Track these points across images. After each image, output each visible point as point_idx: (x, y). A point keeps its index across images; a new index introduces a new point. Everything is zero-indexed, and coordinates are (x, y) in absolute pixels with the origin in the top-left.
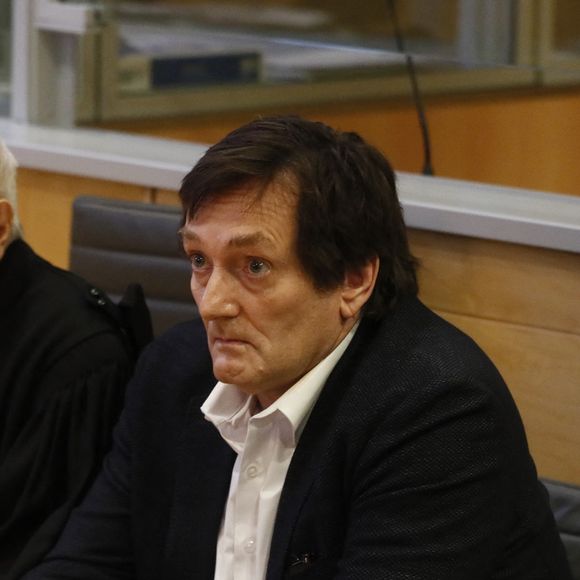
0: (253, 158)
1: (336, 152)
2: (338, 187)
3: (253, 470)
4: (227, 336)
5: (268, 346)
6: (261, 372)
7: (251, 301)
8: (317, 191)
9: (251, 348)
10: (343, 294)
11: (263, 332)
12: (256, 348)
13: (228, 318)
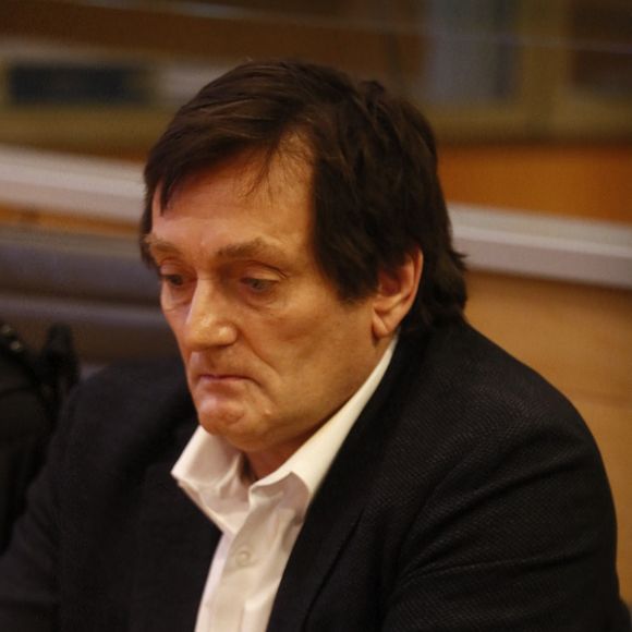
0: (250, 117)
1: (361, 103)
2: (367, 153)
3: (244, 556)
4: (220, 371)
5: (277, 382)
6: (266, 417)
7: (254, 321)
8: (342, 157)
9: (252, 386)
10: (375, 305)
11: (270, 364)
12: (260, 384)
13: (222, 347)
